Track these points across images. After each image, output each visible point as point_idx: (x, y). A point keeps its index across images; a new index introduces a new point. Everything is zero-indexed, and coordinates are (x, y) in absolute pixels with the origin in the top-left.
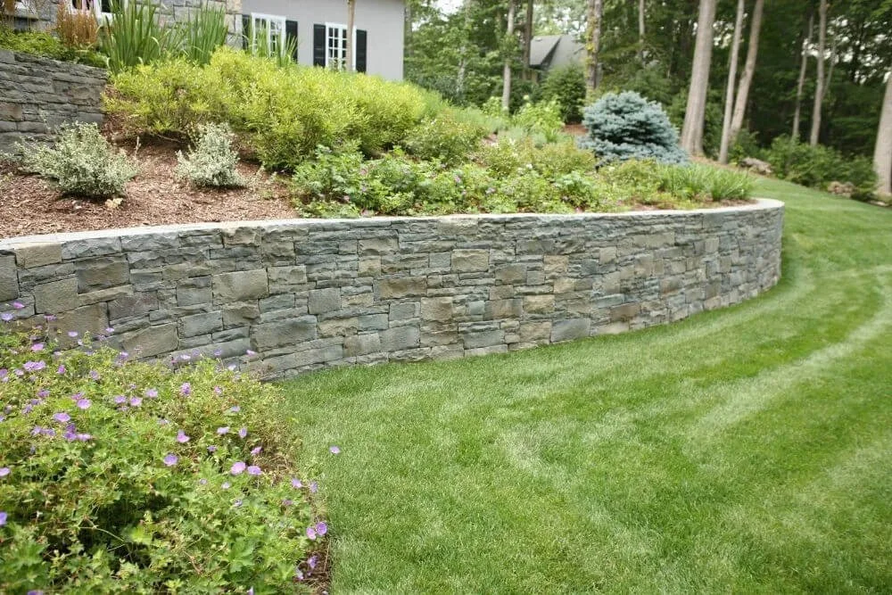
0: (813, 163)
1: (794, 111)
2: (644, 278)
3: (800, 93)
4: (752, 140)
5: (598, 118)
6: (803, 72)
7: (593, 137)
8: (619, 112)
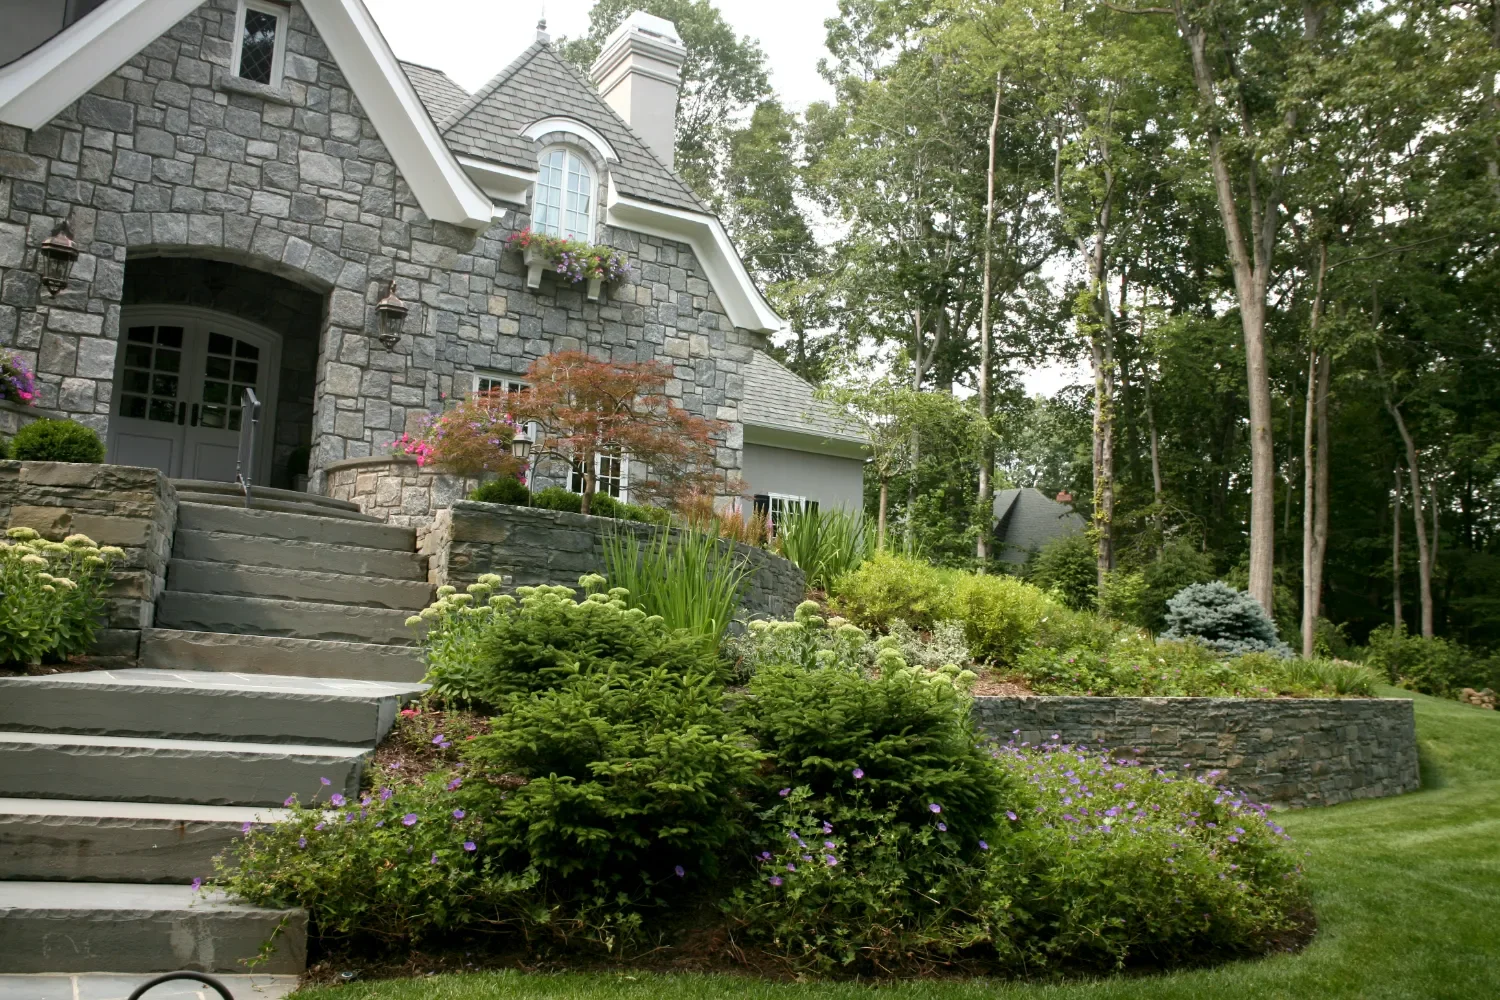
0: (1432, 663)
1: (1391, 590)
2: (1296, 759)
3: (1396, 567)
4: (1339, 634)
5: (1188, 612)
6: (1396, 537)
7: (1182, 634)
8: (1209, 604)
